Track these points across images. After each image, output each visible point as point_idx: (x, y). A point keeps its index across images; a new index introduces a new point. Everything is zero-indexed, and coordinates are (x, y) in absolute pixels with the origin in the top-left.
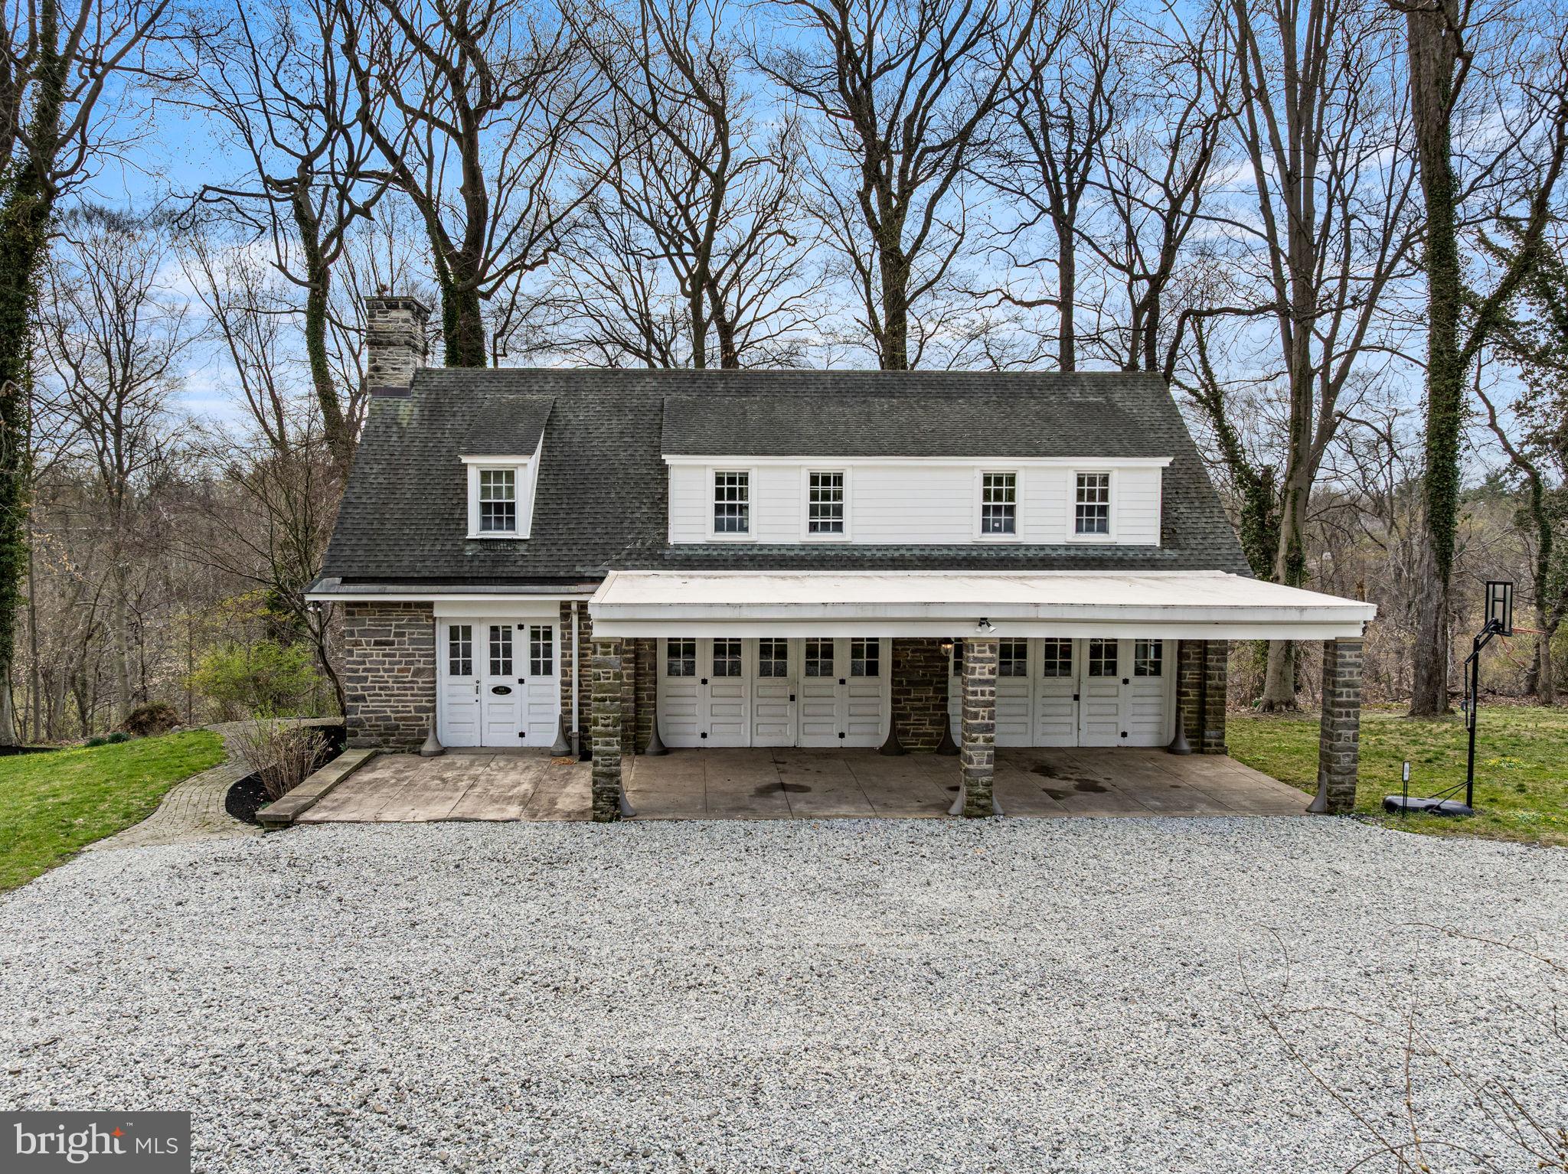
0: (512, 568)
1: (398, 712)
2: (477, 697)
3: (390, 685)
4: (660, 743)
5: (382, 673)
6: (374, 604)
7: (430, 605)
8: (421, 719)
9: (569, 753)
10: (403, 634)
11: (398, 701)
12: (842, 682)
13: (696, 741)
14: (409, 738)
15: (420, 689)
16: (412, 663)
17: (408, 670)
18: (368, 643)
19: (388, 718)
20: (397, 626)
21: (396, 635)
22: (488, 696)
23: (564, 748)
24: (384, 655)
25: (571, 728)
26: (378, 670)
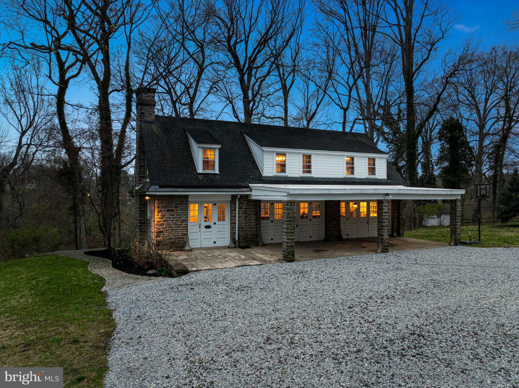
0: (217, 183)
1: (175, 236)
2: (200, 230)
3: (173, 226)
4: (263, 242)
5: (169, 222)
6: (167, 196)
7: (187, 196)
8: (184, 238)
9: (235, 247)
10: (177, 207)
11: (176, 232)
12: (310, 220)
13: (270, 242)
14: (179, 245)
15: (183, 227)
16: (180, 218)
17: (179, 220)
18: (164, 211)
19: (172, 239)
20: (175, 204)
21: (175, 207)
22: (203, 229)
23: (234, 246)
24: (170, 215)
25: (235, 239)
26: (168, 221)
